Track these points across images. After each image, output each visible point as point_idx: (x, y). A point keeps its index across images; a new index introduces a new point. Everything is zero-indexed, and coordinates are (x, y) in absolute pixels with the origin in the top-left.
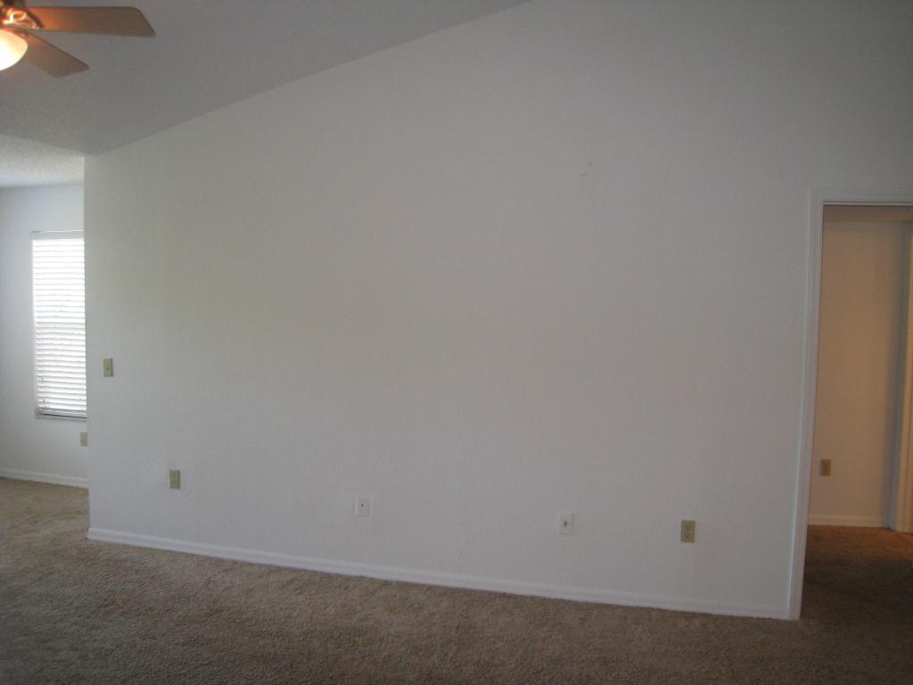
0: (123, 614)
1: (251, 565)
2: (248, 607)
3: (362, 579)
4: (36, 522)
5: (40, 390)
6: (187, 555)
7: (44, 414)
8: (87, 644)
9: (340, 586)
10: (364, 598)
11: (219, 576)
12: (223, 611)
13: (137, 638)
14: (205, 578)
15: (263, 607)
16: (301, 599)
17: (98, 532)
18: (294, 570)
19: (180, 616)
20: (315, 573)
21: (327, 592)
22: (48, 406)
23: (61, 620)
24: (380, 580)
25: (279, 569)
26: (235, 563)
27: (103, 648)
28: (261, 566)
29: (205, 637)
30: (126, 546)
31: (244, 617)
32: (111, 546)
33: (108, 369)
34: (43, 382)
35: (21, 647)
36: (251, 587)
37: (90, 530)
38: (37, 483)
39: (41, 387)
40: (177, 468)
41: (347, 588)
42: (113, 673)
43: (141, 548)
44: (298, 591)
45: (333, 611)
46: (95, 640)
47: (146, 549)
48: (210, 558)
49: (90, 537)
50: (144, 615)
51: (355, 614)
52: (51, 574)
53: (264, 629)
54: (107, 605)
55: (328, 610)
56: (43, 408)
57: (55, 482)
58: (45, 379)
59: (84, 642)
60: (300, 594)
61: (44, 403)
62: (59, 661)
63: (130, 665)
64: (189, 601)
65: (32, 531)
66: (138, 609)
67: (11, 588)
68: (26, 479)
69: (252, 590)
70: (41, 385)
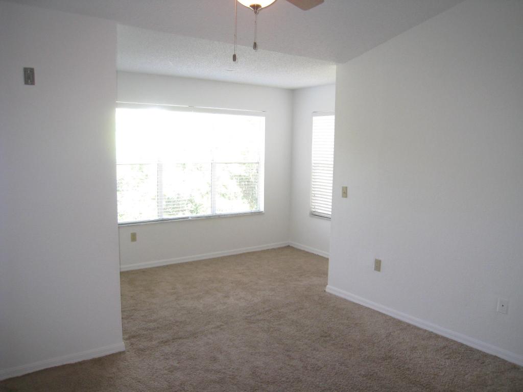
0: (334, 344)
1: (419, 329)
2: (410, 360)
3: (495, 358)
4: (301, 275)
5: (313, 201)
6: (380, 313)
7: (314, 215)
8: (308, 359)
9: (478, 360)
10: (495, 374)
11: (396, 333)
12: (394, 359)
13: (337, 364)
14: (387, 332)
15: (420, 362)
16: (448, 362)
17: (332, 288)
18: (447, 339)
19: (366, 355)
20: (462, 345)
21: (468, 362)
22: (316, 210)
23: (299, 340)
24: (510, 363)
25: (437, 336)
26: (409, 325)
27: (316, 364)
28: (425, 331)
29: (378, 374)
30: (346, 300)
31: (406, 366)
32: (337, 298)
33: (344, 193)
34: (314, 196)
35: (274, 350)
36: (416, 345)
37: (328, 286)
38: (307, 252)
39: (314, 199)
40: (380, 259)
41: (483, 363)
42: (318, 383)
43: (354, 303)
44: (447, 356)
45: (469, 378)
46: (314, 358)
47: (356, 304)
48: (394, 319)
49: (327, 290)
50: (345, 348)
51: (486, 386)
52: (302, 309)
53: (418, 380)
54: (326, 337)
55: (466, 376)
56: (314, 211)
57: (317, 253)
58: (316, 195)
59: (308, 357)
60: (448, 359)
61: (314, 208)
62: (292, 366)
63: (329, 381)
64: (374, 346)
65: (299, 281)
66: (343, 344)
67: (280, 312)
68: (302, 249)
69: (416, 347)
70: (314, 198)
